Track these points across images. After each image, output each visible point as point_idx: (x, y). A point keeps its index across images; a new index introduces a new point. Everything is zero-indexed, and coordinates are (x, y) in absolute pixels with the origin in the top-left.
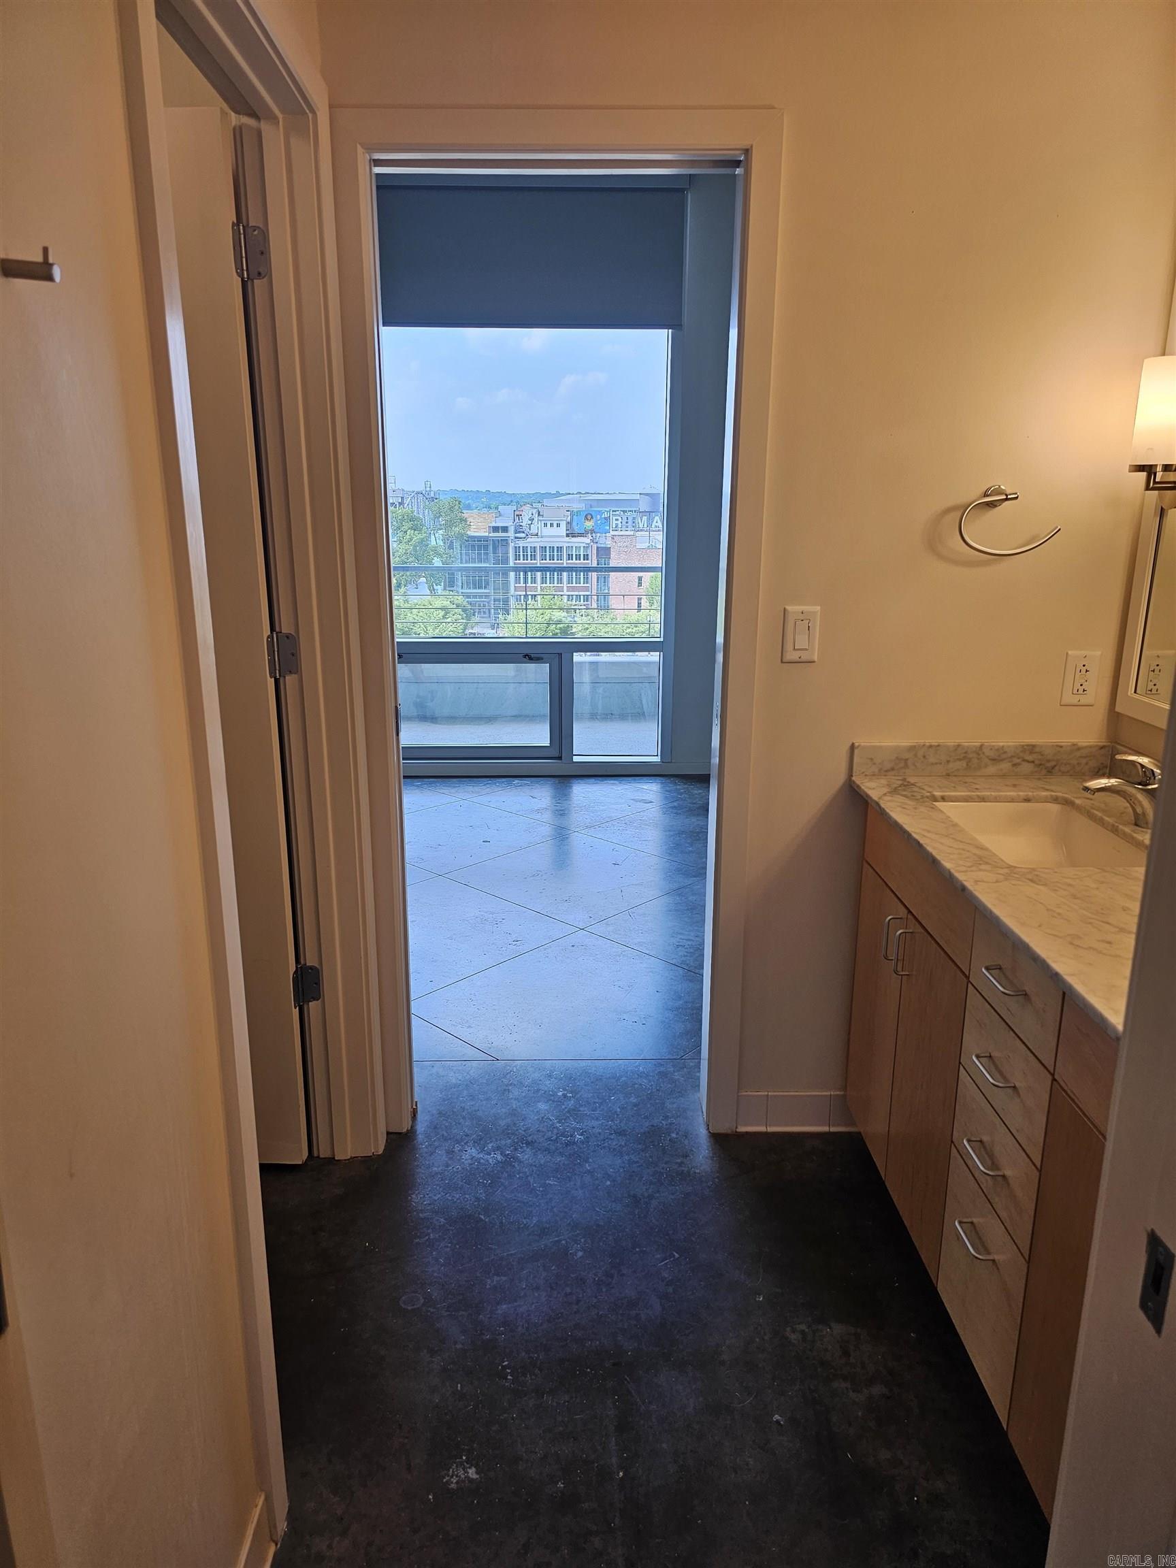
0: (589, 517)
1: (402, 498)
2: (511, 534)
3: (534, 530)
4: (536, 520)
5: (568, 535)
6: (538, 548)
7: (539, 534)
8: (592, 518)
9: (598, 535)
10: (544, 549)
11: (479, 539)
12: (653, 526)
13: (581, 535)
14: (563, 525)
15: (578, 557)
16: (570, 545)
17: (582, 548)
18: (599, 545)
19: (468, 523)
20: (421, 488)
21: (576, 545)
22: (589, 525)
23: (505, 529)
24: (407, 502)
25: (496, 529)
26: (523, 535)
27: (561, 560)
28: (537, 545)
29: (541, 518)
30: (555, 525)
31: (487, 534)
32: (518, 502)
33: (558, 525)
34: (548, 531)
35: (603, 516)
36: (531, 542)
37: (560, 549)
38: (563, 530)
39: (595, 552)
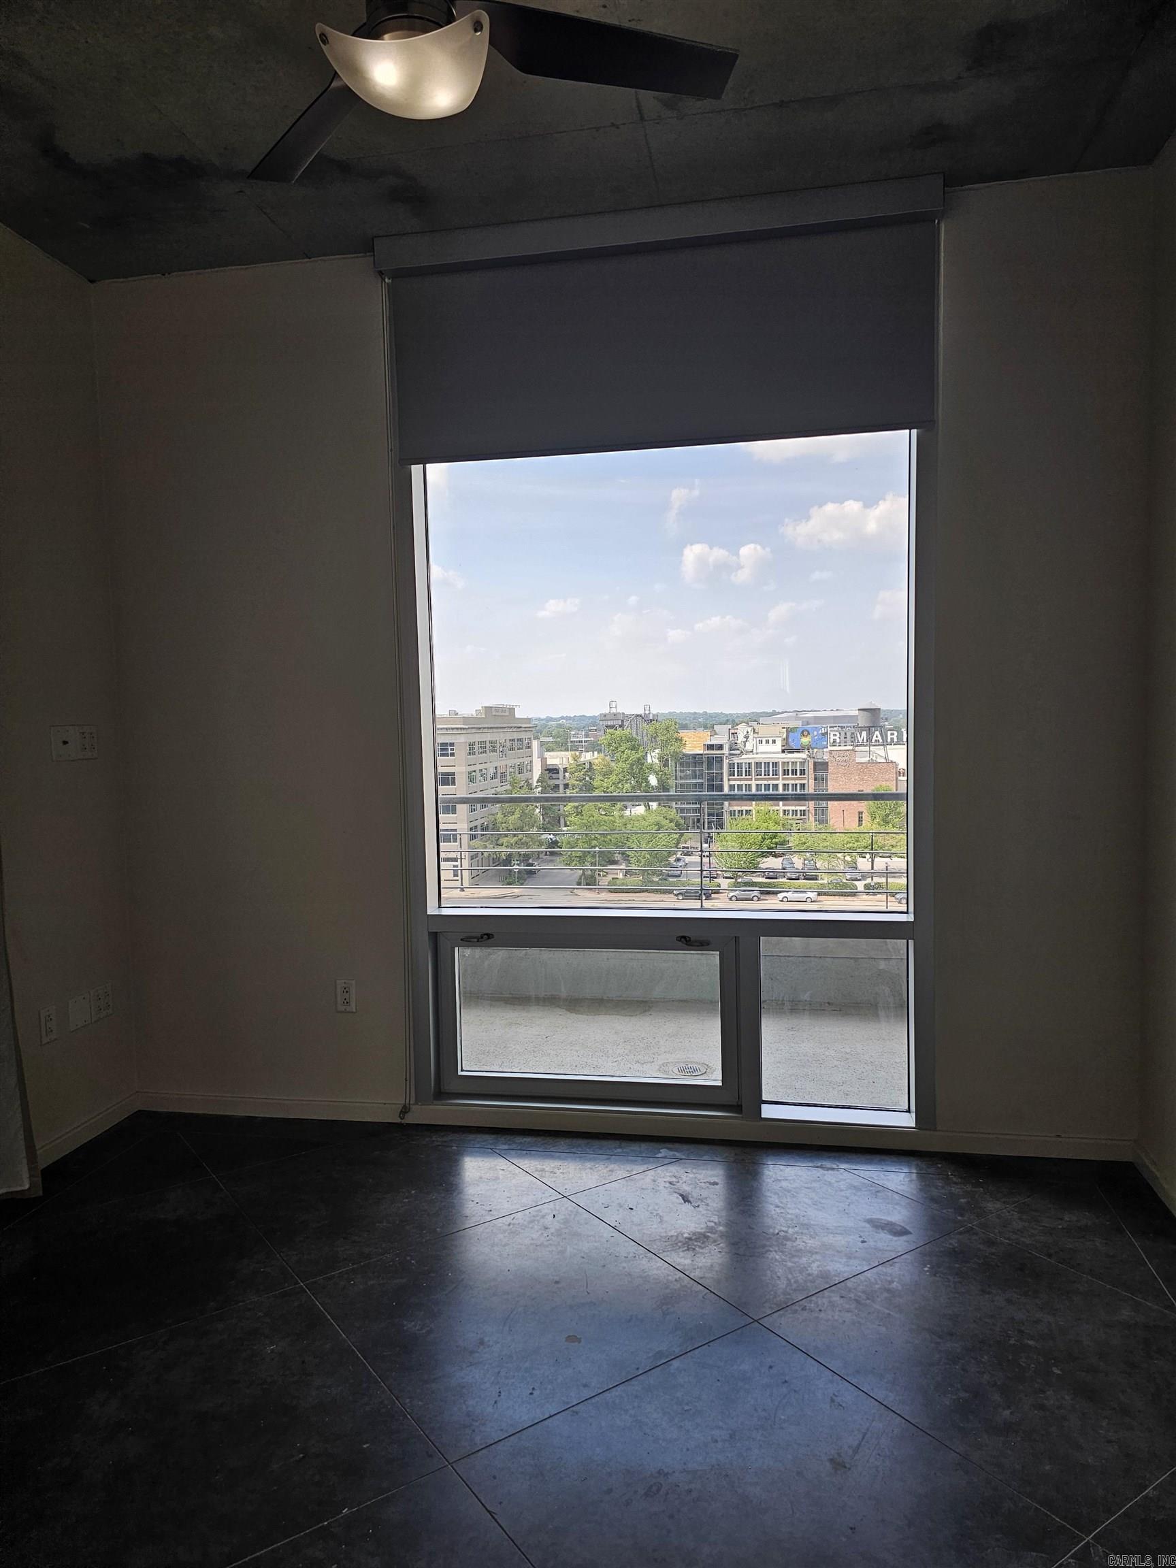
0: (805, 733)
1: (622, 721)
2: (726, 751)
3: (749, 747)
4: (751, 737)
5: (783, 751)
6: (753, 764)
7: (754, 751)
8: (809, 733)
9: (815, 750)
10: (758, 765)
11: (695, 756)
12: (873, 740)
13: (798, 751)
14: (779, 742)
15: (795, 772)
16: (785, 760)
17: (798, 763)
18: (817, 760)
19: (684, 742)
20: (641, 712)
21: (793, 760)
22: (805, 740)
23: (720, 747)
24: (626, 724)
25: (711, 747)
26: (738, 752)
27: (776, 775)
28: (752, 761)
29: (756, 735)
30: (771, 742)
31: (701, 752)
32: (733, 722)
33: (774, 742)
34: (763, 748)
35: (820, 732)
36: (745, 759)
37: (775, 764)
38: (778, 747)
39: (811, 766)
